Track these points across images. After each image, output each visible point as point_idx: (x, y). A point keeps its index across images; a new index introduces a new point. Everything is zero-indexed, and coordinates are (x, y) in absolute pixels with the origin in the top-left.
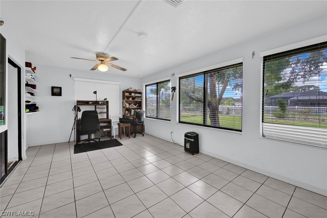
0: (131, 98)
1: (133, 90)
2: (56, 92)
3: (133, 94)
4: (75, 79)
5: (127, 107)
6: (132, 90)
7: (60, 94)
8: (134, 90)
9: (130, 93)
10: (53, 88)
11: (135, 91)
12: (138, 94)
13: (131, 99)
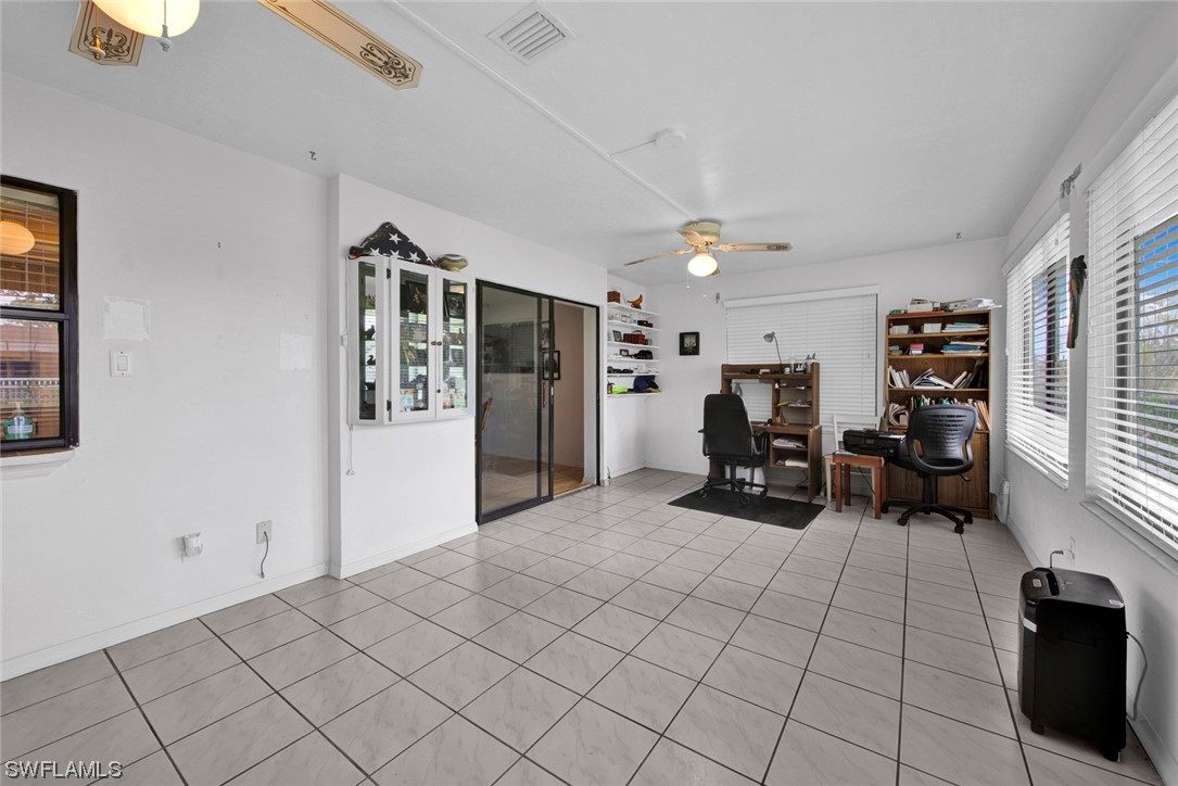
0: (922, 346)
1: (931, 310)
2: (689, 345)
3: (931, 329)
4: (728, 304)
5: (899, 385)
6: (927, 308)
7: (695, 351)
8: (936, 309)
9: (916, 323)
10: (682, 336)
11: (943, 313)
12: (963, 325)
13: (916, 351)
